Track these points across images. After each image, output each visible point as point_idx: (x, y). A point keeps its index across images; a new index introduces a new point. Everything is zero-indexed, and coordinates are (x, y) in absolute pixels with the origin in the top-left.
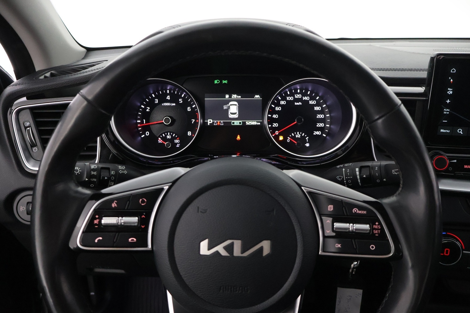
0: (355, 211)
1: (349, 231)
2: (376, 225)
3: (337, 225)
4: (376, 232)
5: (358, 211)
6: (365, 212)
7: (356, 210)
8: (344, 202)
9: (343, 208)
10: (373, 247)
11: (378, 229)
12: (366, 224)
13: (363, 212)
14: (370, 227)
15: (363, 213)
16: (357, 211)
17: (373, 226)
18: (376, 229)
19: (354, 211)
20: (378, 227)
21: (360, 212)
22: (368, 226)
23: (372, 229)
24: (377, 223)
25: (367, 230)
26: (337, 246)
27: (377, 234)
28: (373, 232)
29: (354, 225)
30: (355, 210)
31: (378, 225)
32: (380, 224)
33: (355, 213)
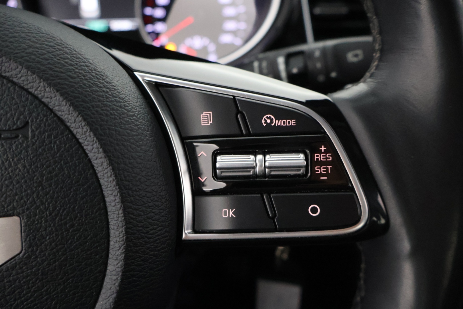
0: (269, 121)
1: (255, 173)
2: (320, 152)
3: (223, 161)
4: (322, 170)
5: (274, 121)
6: (292, 123)
7: (270, 118)
8: (239, 100)
9: (239, 116)
10: (314, 210)
11: (326, 163)
12: (297, 152)
13: (287, 122)
14: (306, 159)
15: (287, 124)
16: (272, 122)
17: (312, 157)
18: (320, 163)
19: (266, 122)
20: (327, 158)
21: (280, 123)
22: (302, 156)
23: (311, 163)
24: (323, 149)
25: (299, 167)
26: (225, 214)
27: (323, 175)
28: (313, 170)
29: (268, 157)
30: (267, 119)
31: (326, 152)
32: (331, 148)
33: (269, 125)
